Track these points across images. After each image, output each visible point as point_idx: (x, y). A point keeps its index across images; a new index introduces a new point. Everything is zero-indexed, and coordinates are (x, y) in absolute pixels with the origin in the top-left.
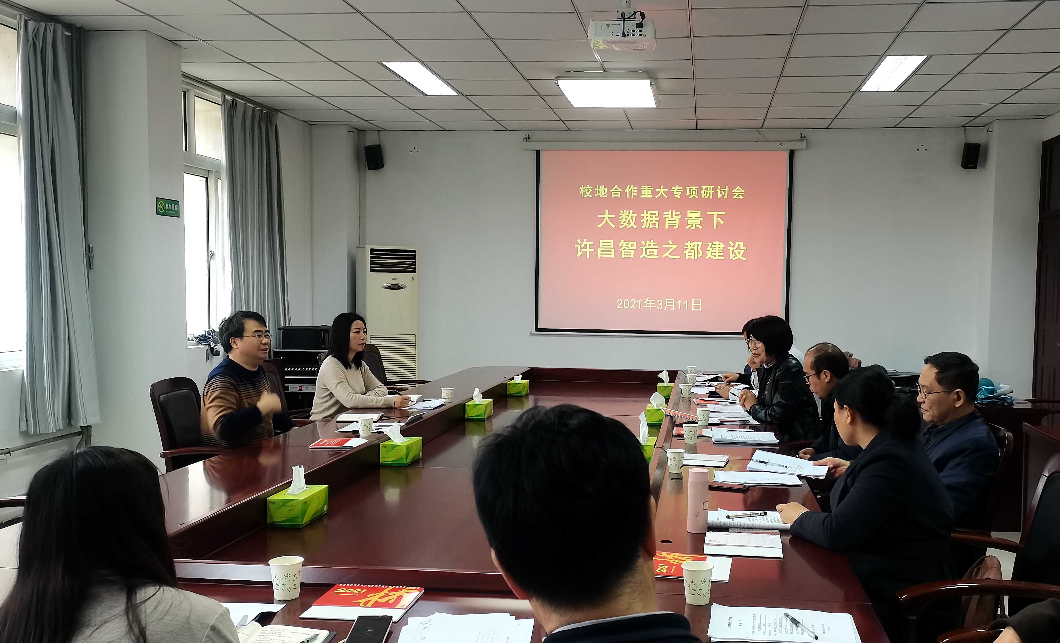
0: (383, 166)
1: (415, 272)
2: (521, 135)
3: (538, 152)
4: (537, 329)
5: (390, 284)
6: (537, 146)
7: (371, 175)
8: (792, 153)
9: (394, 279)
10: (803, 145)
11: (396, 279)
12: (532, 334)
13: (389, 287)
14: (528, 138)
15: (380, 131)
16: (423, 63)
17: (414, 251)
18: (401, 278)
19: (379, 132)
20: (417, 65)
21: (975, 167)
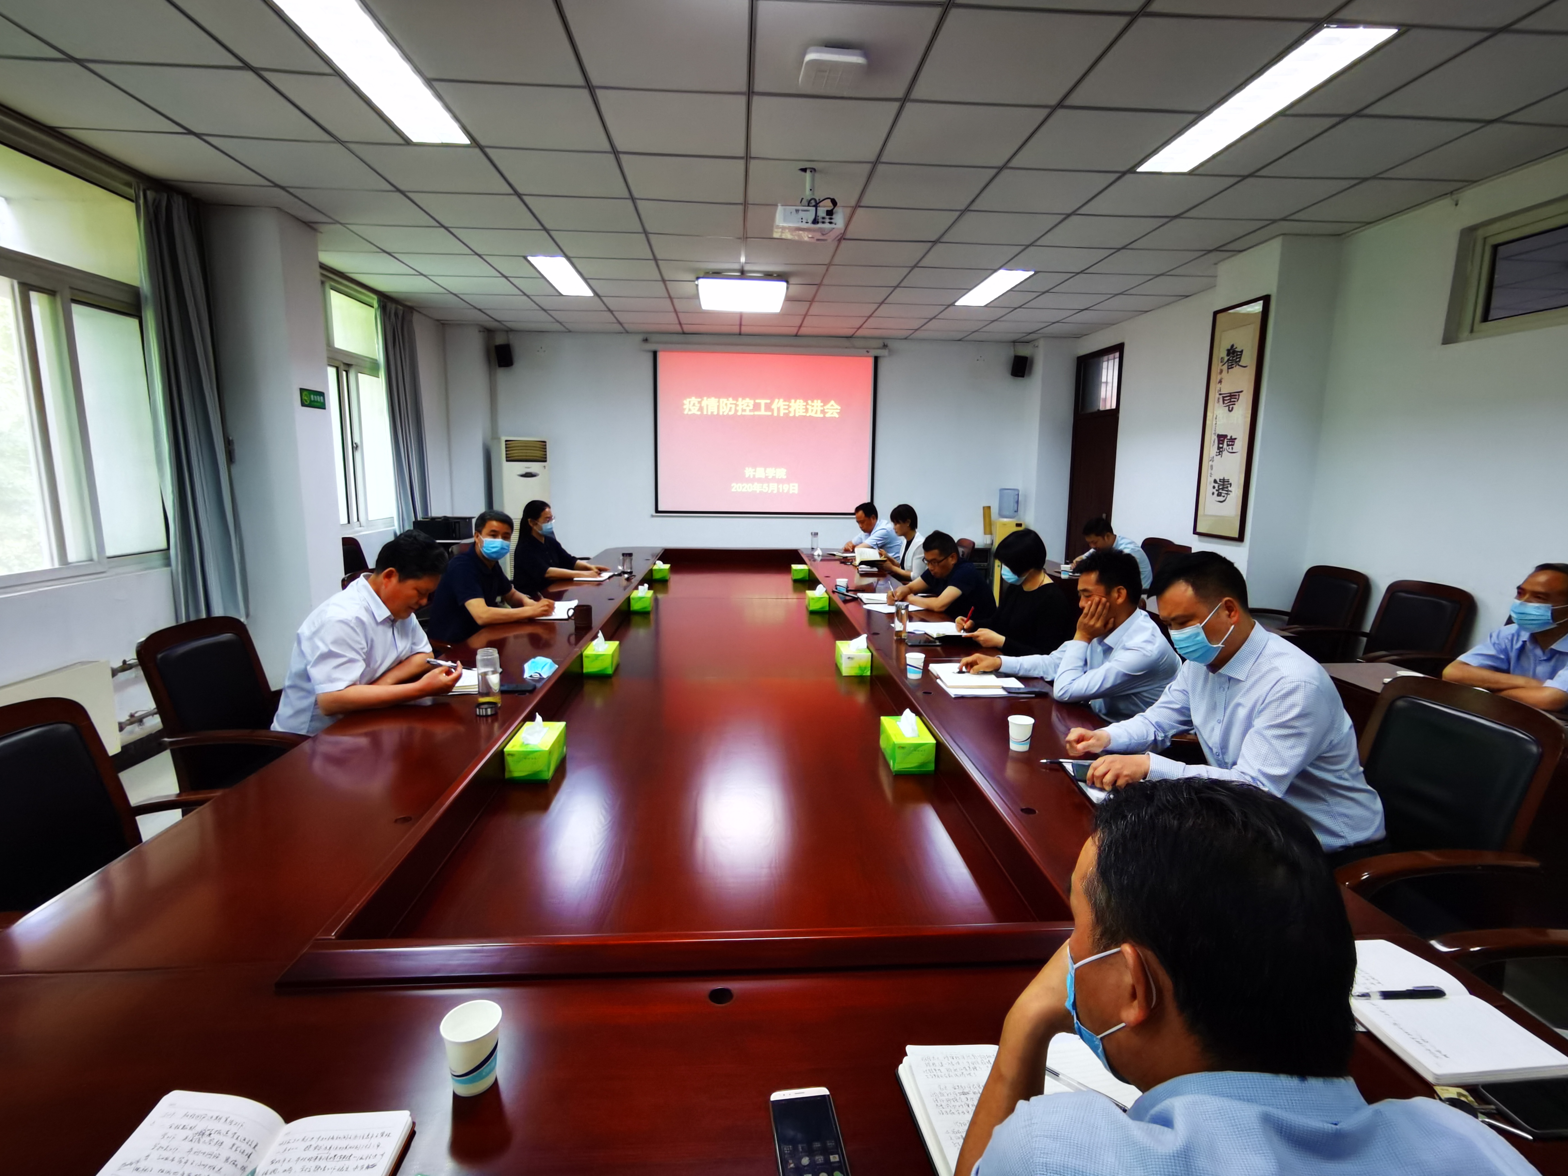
0: (512, 364)
1: (546, 461)
2: (640, 338)
3: (655, 354)
4: (657, 511)
5: (524, 473)
6: (653, 347)
7: (502, 374)
8: (876, 359)
9: (527, 468)
10: (885, 352)
11: (530, 468)
12: (653, 516)
13: (523, 475)
14: (646, 340)
15: (509, 331)
16: (569, 259)
17: (545, 442)
18: (534, 467)
19: (507, 333)
20: (562, 261)
21: (1023, 376)
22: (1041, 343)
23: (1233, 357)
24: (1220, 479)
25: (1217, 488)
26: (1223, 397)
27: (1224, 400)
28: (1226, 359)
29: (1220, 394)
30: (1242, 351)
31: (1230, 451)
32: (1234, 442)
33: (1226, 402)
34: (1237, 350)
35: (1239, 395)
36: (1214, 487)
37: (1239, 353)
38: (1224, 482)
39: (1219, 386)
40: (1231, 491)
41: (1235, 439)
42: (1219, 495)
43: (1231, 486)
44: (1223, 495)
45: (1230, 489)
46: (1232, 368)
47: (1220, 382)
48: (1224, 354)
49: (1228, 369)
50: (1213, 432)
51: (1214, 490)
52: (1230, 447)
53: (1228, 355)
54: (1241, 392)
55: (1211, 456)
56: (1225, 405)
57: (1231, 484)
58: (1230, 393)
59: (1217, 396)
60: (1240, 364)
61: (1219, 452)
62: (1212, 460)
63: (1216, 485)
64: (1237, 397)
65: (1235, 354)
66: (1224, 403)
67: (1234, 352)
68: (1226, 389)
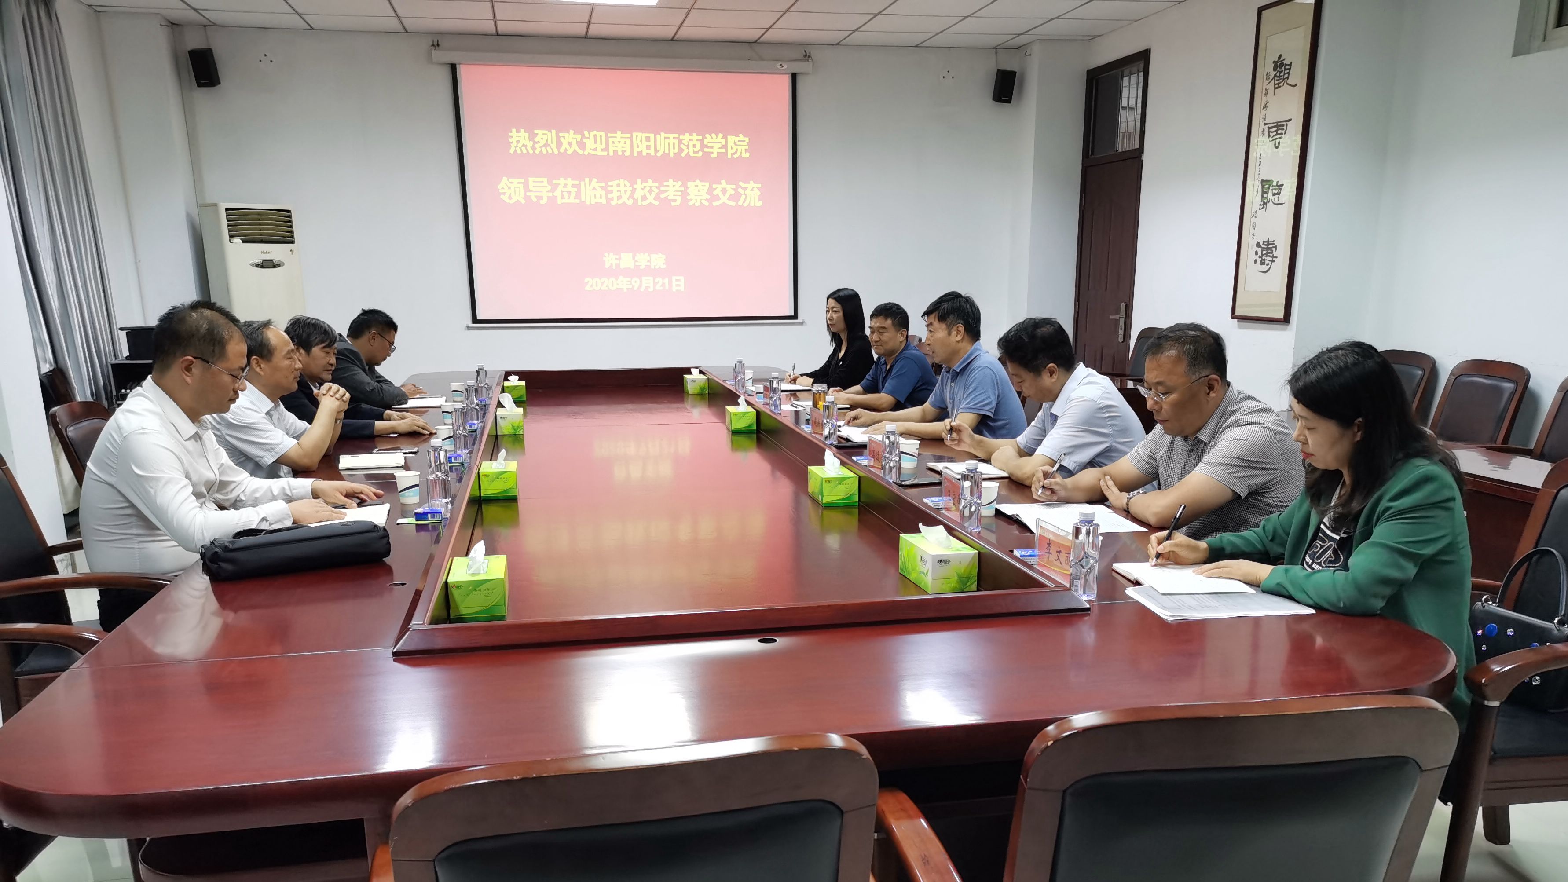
0: (219, 83)
1: (293, 242)
2: (428, 41)
3: (453, 67)
4: (475, 320)
5: (261, 261)
6: (452, 57)
7: (202, 95)
8: (794, 77)
9: (266, 253)
10: (807, 66)
11: (269, 253)
12: (468, 328)
13: (259, 264)
14: (436, 45)
15: (208, 26)
17: (289, 211)
18: (275, 251)
19: (205, 29)
21: (1009, 101)
22: (1036, 49)
23: (1281, 72)
24: (1264, 242)
25: (1260, 254)
26: (1269, 128)
27: (1269, 132)
28: (1273, 73)
29: (1265, 124)
30: (1290, 65)
31: (1276, 201)
32: (1281, 189)
33: (1272, 135)
34: (1285, 62)
35: (1287, 125)
36: (1257, 253)
37: (1287, 67)
38: (1268, 245)
39: (1263, 112)
40: (1276, 257)
41: (1282, 185)
42: (1262, 263)
43: (1276, 250)
44: (1267, 262)
45: (1275, 254)
46: (1279, 87)
47: (1265, 107)
48: (1270, 68)
49: (1275, 88)
50: (1257, 176)
51: (1257, 257)
52: (1276, 197)
53: (1275, 69)
54: (1290, 120)
55: (1254, 210)
56: (1271, 139)
57: (1276, 247)
58: (1277, 123)
59: (1262, 125)
60: (1289, 81)
61: (1263, 205)
62: (1254, 216)
63: (1259, 250)
64: (1285, 128)
65: (1283, 68)
66: (1269, 136)
67: (1282, 65)
68: (1273, 117)
